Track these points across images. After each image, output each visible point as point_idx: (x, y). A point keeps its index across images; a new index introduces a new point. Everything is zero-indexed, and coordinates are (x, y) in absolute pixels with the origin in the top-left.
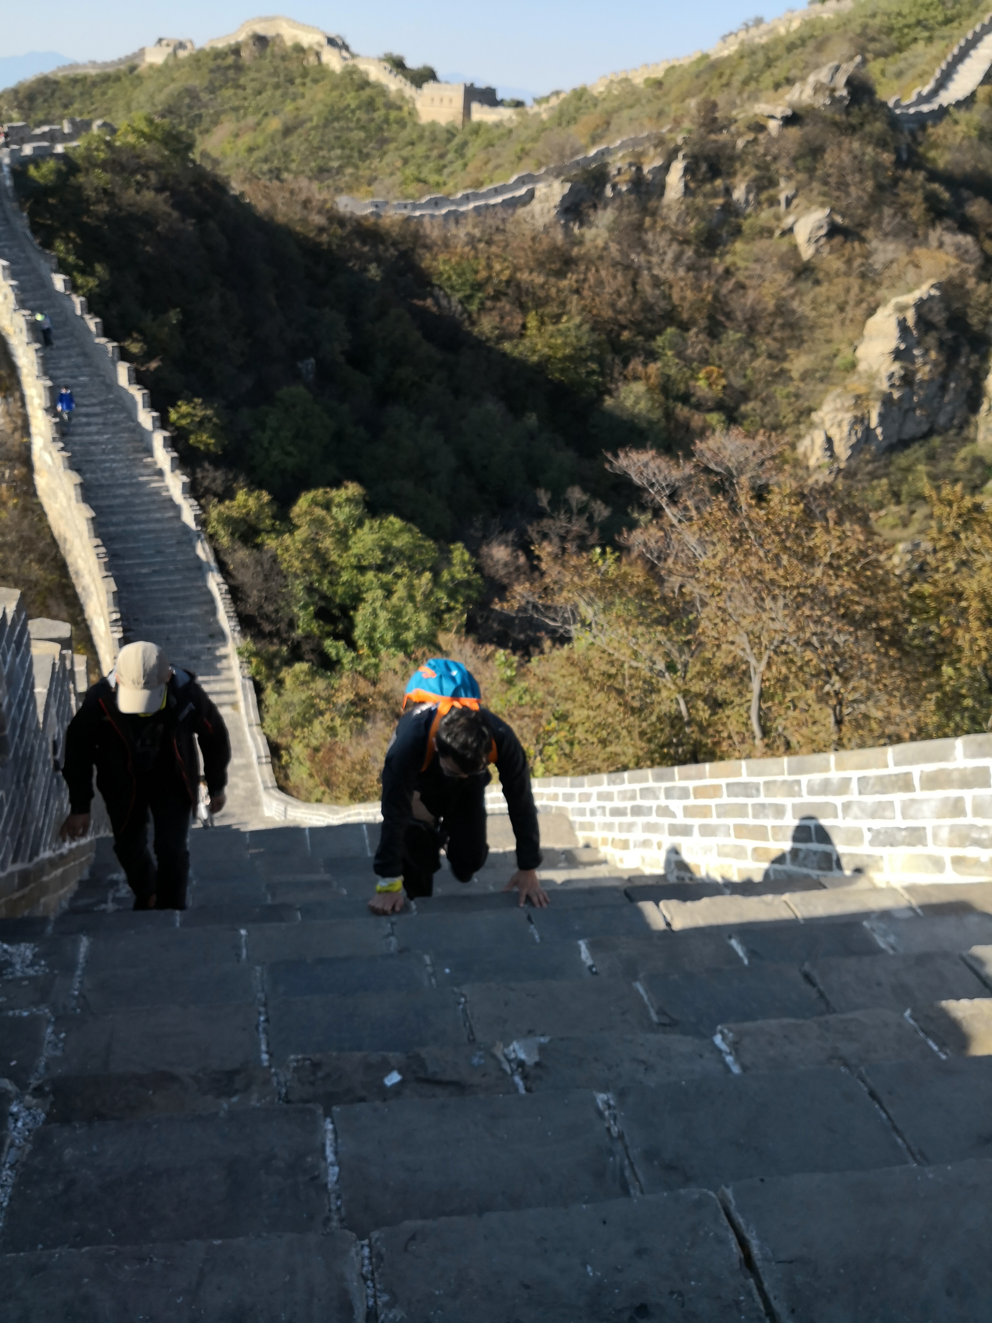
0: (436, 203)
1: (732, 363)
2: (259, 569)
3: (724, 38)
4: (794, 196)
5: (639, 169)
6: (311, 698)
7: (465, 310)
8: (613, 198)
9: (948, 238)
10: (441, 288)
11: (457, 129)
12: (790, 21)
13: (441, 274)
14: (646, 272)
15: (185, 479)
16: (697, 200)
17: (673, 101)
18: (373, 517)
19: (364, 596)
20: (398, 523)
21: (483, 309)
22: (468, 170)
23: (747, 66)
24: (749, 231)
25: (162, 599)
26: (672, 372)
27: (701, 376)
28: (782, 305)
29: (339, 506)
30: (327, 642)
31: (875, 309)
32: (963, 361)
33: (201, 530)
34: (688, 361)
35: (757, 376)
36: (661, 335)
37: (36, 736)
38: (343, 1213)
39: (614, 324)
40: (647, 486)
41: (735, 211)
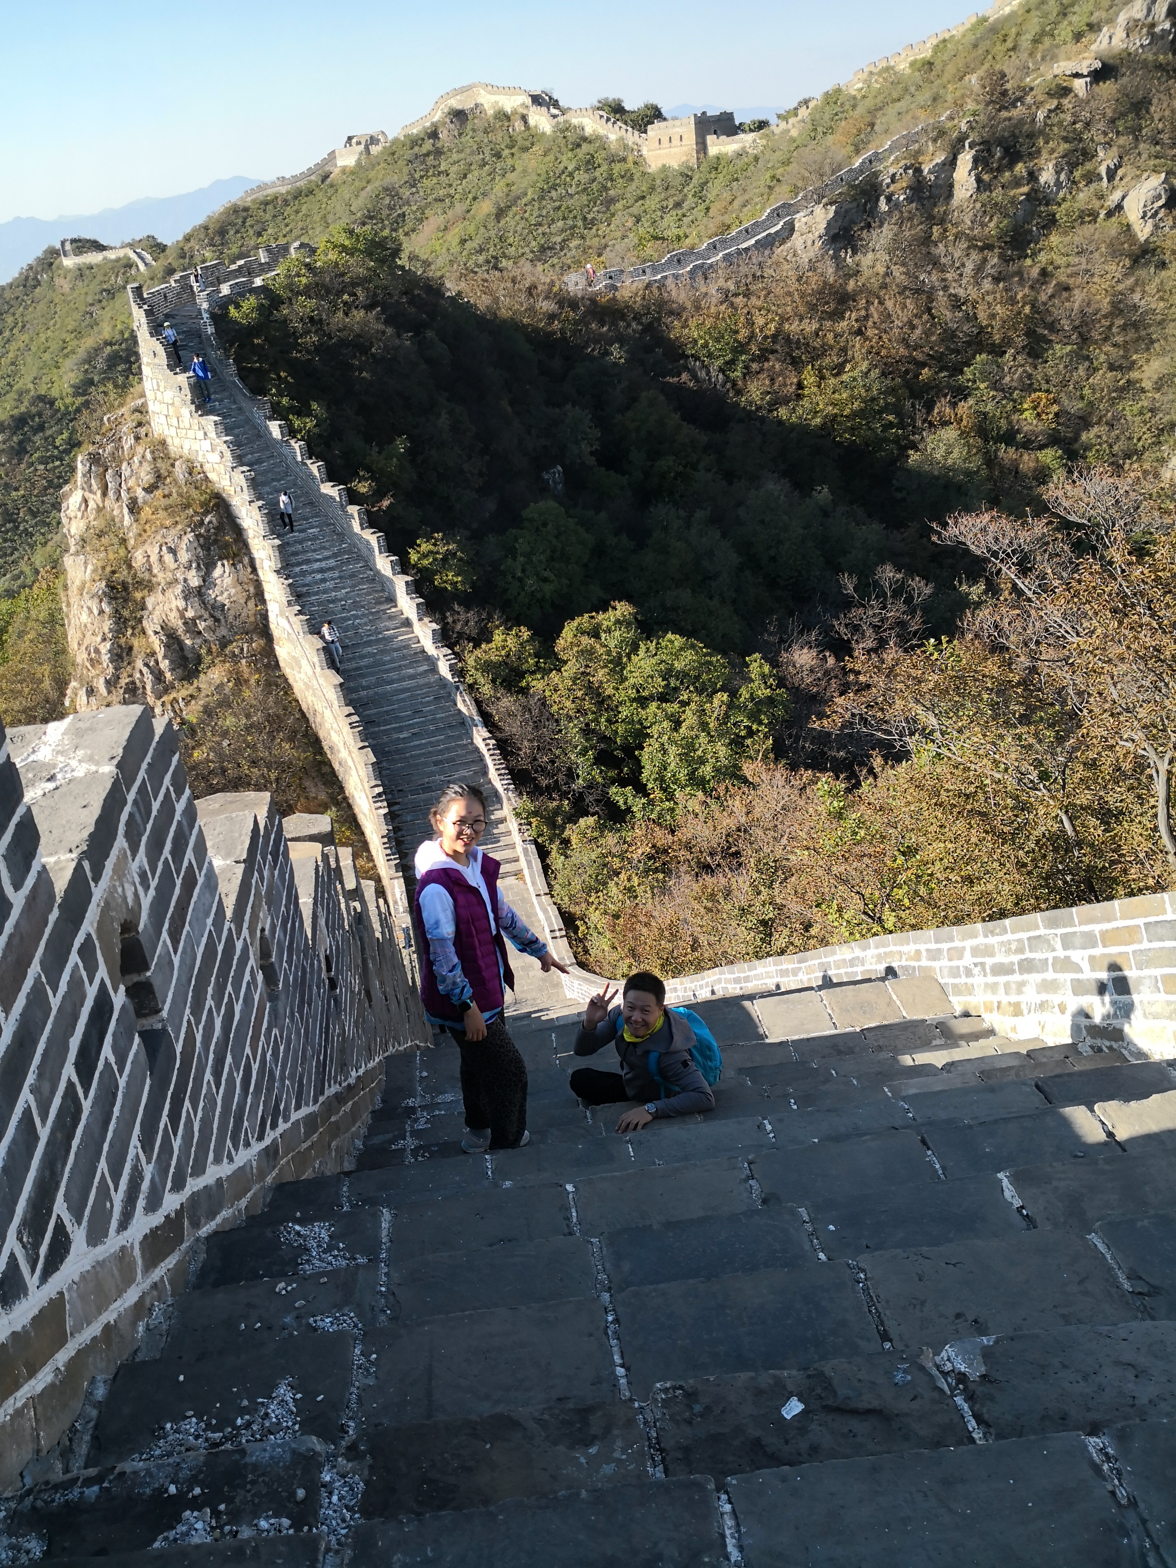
0: (680, 261)
1: (1064, 384)
2: (527, 716)
4: (1118, 167)
5: (918, 171)
6: (604, 856)
7: (727, 379)
8: (890, 212)
10: (696, 358)
11: (692, 170)
13: (695, 341)
14: (941, 293)
15: (435, 626)
16: (994, 194)
17: (949, 82)
18: (648, 638)
19: (649, 731)
20: (678, 641)
21: (748, 373)
22: (711, 214)
23: (1036, 20)
24: (1065, 218)
25: (426, 764)
26: (989, 407)
27: (1025, 406)
28: (1120, 302)
29: (609, 631)
30: (613, 790)
33: (459, 681)
34: (1007, 391)
35: (1098, 395)
36: (969, 365)
37: (306, 957)
39: (909, 363)
40: (988, 555)
41: (1045, 197)
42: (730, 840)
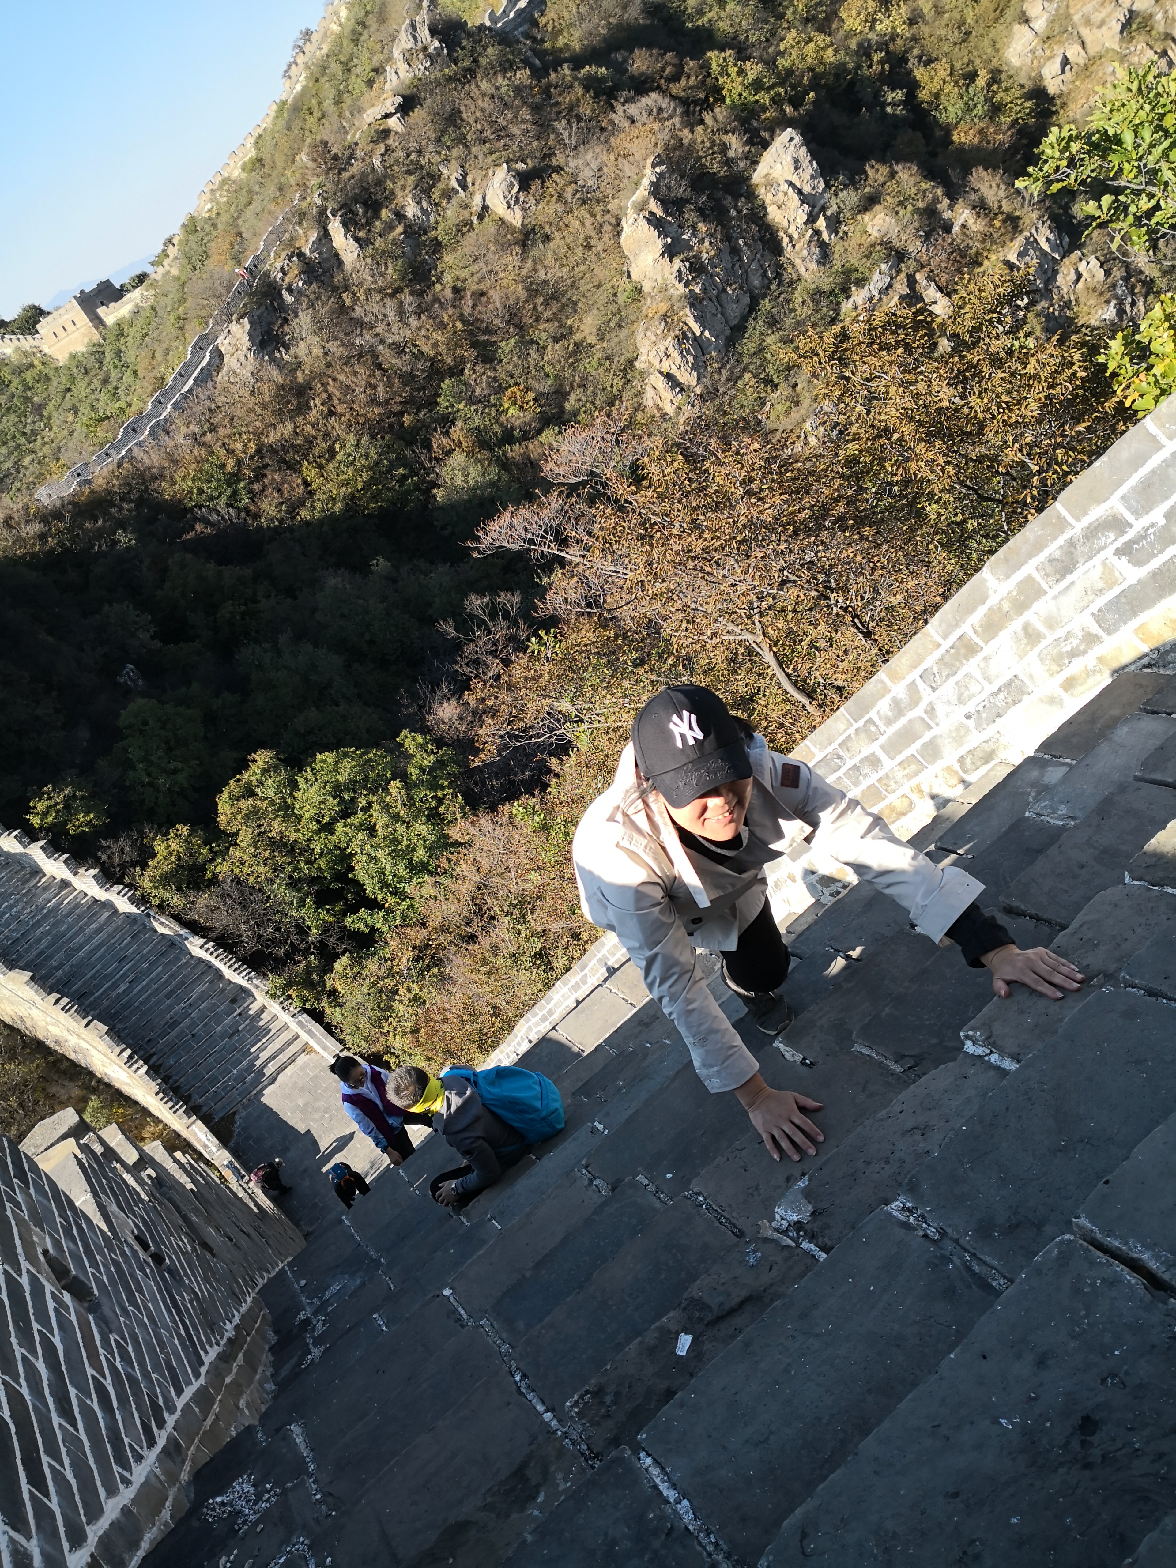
0: (134, 430)
1: (526, 372)
2: (229, 902)
3: (286, 75)
4: (465, 175)
5: (301, 255)
6: (374, 984)
7: (239, 511)
8: (297, 300)
9: (633, 109)
10: (200, 507)
11: (100, 345)
12: (336, 13)
13: (190, 492)
14: (381, 347)
15: (93, 872)
16: (377, 245)
17: (284, 169)
18: (301, 770)
19: (349, 851)
20: (329, 757)
21: (255, 496)
22: (140, 375)
23: (327, 85)
24: (447, 238)
25: (159, 1002)
26: (477, 421)
27: (506, 405)
28: (531, 284)
29: (261, 783)
30: (348, 921)
31: (619, 224)
32: (733, 213)
33: (146, 908)
34: (484, 401)
35: (558, 367)
36: (439, 396)
37: (111, 1250)
38: (725, 1547)
39: (389, 418)
40: (527, 546)
41: (420, 228)
42: (478, 902)
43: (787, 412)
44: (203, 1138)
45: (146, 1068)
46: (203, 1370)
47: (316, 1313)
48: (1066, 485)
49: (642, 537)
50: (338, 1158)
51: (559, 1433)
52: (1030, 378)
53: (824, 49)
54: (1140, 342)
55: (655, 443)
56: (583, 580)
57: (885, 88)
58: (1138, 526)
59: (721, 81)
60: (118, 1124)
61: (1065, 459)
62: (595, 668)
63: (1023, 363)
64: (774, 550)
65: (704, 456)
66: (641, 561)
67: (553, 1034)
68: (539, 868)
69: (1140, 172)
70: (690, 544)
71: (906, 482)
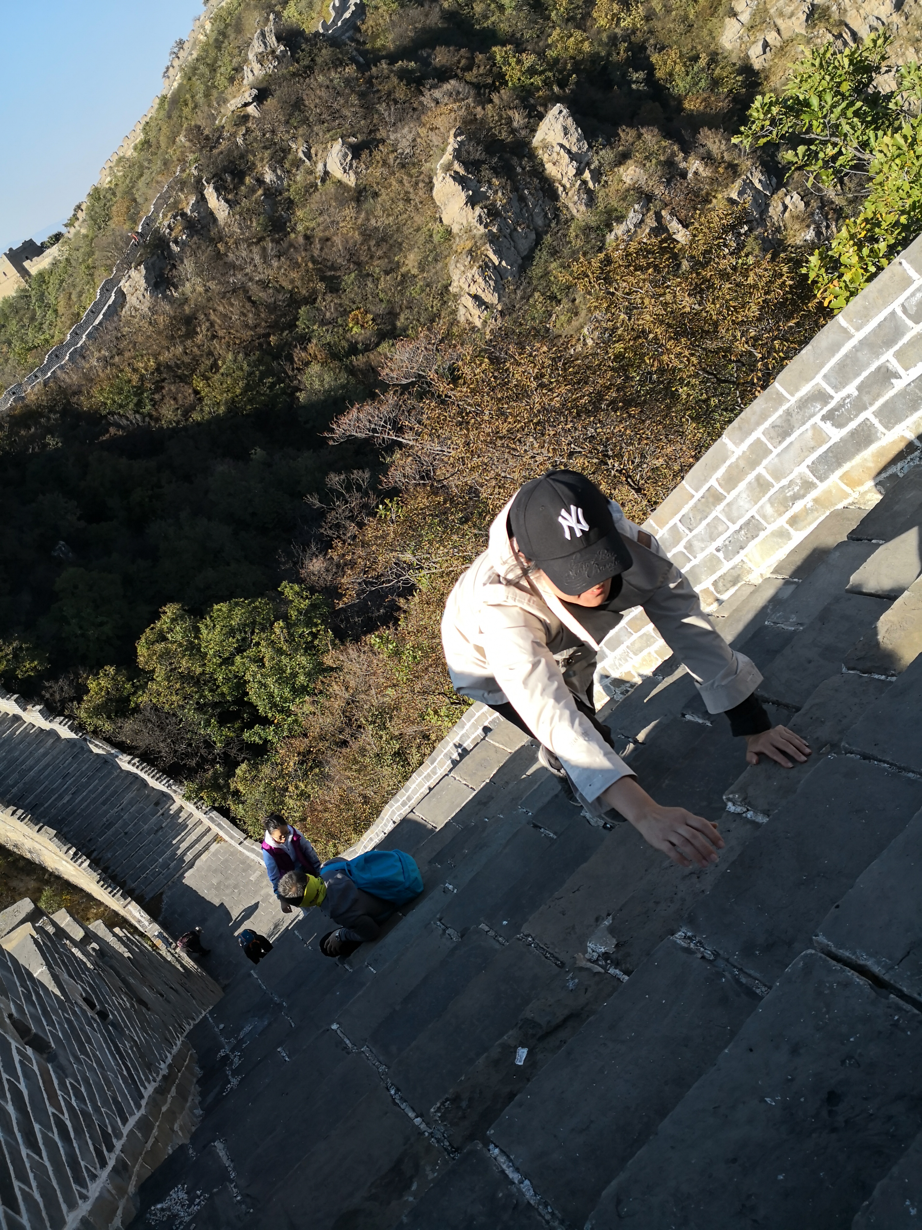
0: (57, 356)
1: (365, 298)
2: (150, 725)
3: (166, 75)
4: (309, 148)
5: (184, 215)
6: (269, 784)
7: (143, 416)
8: (182, 250)
9: (437, 94)
10: (112, 413)
11: (25, 290)
12: (203, 27)
13: (104, 403)
14: (250, 284)
15: (38, 707)
16: (243, 205)
17: (167, 148)
18: (202, 617)
19: (244, 679)
20: (223, 607)
21: (156, 403)
22: (60, 313)
23: (198, 82)
24: (298, 197)
25: (97, 808)
26: (328, 338)
27: (351, 325)
28: (365, 230)
29: (170, 630)
30: (246, 735)
31: (431, 182)
32: (519, 170)
33: (83, 734)
34: (332, 322)
35: (390, 294)
36: (298, 319)
37: (64, 1010)
38: (559, 1215)
39: (259, 338)
40: (371, 434)
41: (276, 190)
42: (348, 714)
43: (569, 321)
44: (137, 915)
45: (88, 862)
46: (143, 1103)
47: (232, 1050)
48: (783, 367)
49: (461, 423)
50: (247, 925)
51: (427, 1134)
52: (750, 287)
53: (582, 42)
54: (832, 257)
55: (467, 350)
56: (417, 459)
57: (631, 70)
58: (838, 397)
59: (504, 69)
60: (66, 908)
61: (781, 348)
62: (431, 526)
63: (743, 277)
64: (563, 429)
65: (505, 359)
66: (461, 442)
67: (411, 816)
68: (394, 686)
69: (825, 126)
70: (497, 427)
71: (661, 371)
